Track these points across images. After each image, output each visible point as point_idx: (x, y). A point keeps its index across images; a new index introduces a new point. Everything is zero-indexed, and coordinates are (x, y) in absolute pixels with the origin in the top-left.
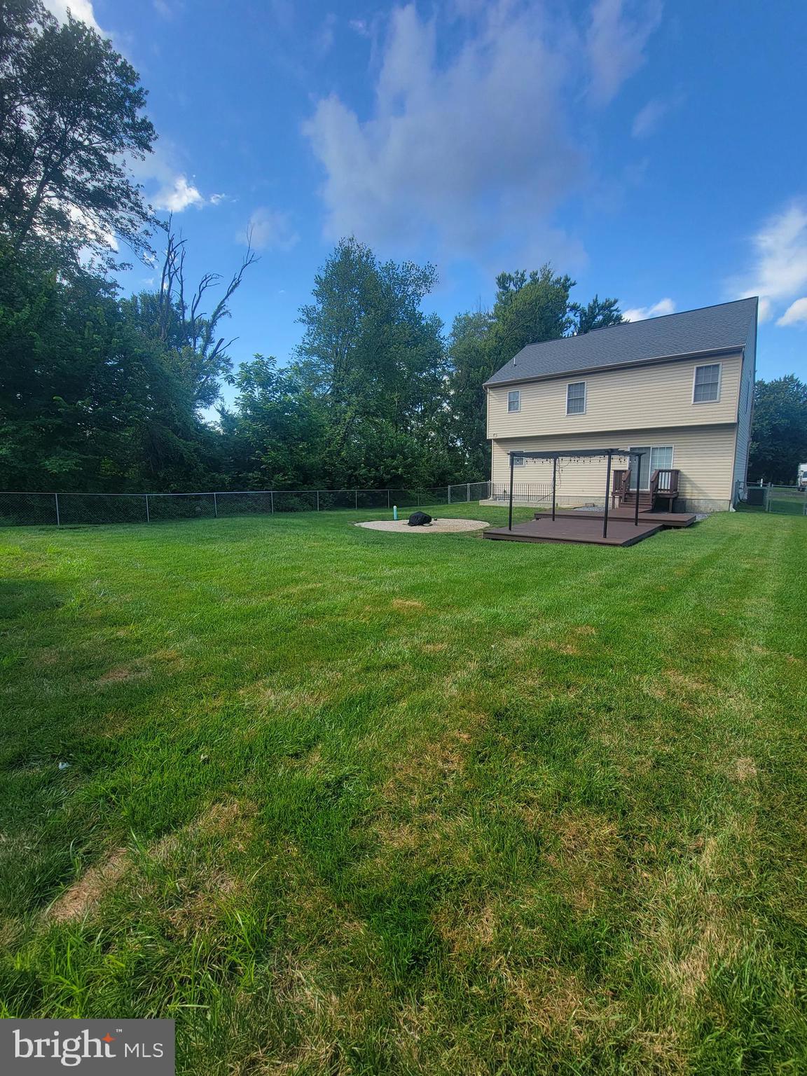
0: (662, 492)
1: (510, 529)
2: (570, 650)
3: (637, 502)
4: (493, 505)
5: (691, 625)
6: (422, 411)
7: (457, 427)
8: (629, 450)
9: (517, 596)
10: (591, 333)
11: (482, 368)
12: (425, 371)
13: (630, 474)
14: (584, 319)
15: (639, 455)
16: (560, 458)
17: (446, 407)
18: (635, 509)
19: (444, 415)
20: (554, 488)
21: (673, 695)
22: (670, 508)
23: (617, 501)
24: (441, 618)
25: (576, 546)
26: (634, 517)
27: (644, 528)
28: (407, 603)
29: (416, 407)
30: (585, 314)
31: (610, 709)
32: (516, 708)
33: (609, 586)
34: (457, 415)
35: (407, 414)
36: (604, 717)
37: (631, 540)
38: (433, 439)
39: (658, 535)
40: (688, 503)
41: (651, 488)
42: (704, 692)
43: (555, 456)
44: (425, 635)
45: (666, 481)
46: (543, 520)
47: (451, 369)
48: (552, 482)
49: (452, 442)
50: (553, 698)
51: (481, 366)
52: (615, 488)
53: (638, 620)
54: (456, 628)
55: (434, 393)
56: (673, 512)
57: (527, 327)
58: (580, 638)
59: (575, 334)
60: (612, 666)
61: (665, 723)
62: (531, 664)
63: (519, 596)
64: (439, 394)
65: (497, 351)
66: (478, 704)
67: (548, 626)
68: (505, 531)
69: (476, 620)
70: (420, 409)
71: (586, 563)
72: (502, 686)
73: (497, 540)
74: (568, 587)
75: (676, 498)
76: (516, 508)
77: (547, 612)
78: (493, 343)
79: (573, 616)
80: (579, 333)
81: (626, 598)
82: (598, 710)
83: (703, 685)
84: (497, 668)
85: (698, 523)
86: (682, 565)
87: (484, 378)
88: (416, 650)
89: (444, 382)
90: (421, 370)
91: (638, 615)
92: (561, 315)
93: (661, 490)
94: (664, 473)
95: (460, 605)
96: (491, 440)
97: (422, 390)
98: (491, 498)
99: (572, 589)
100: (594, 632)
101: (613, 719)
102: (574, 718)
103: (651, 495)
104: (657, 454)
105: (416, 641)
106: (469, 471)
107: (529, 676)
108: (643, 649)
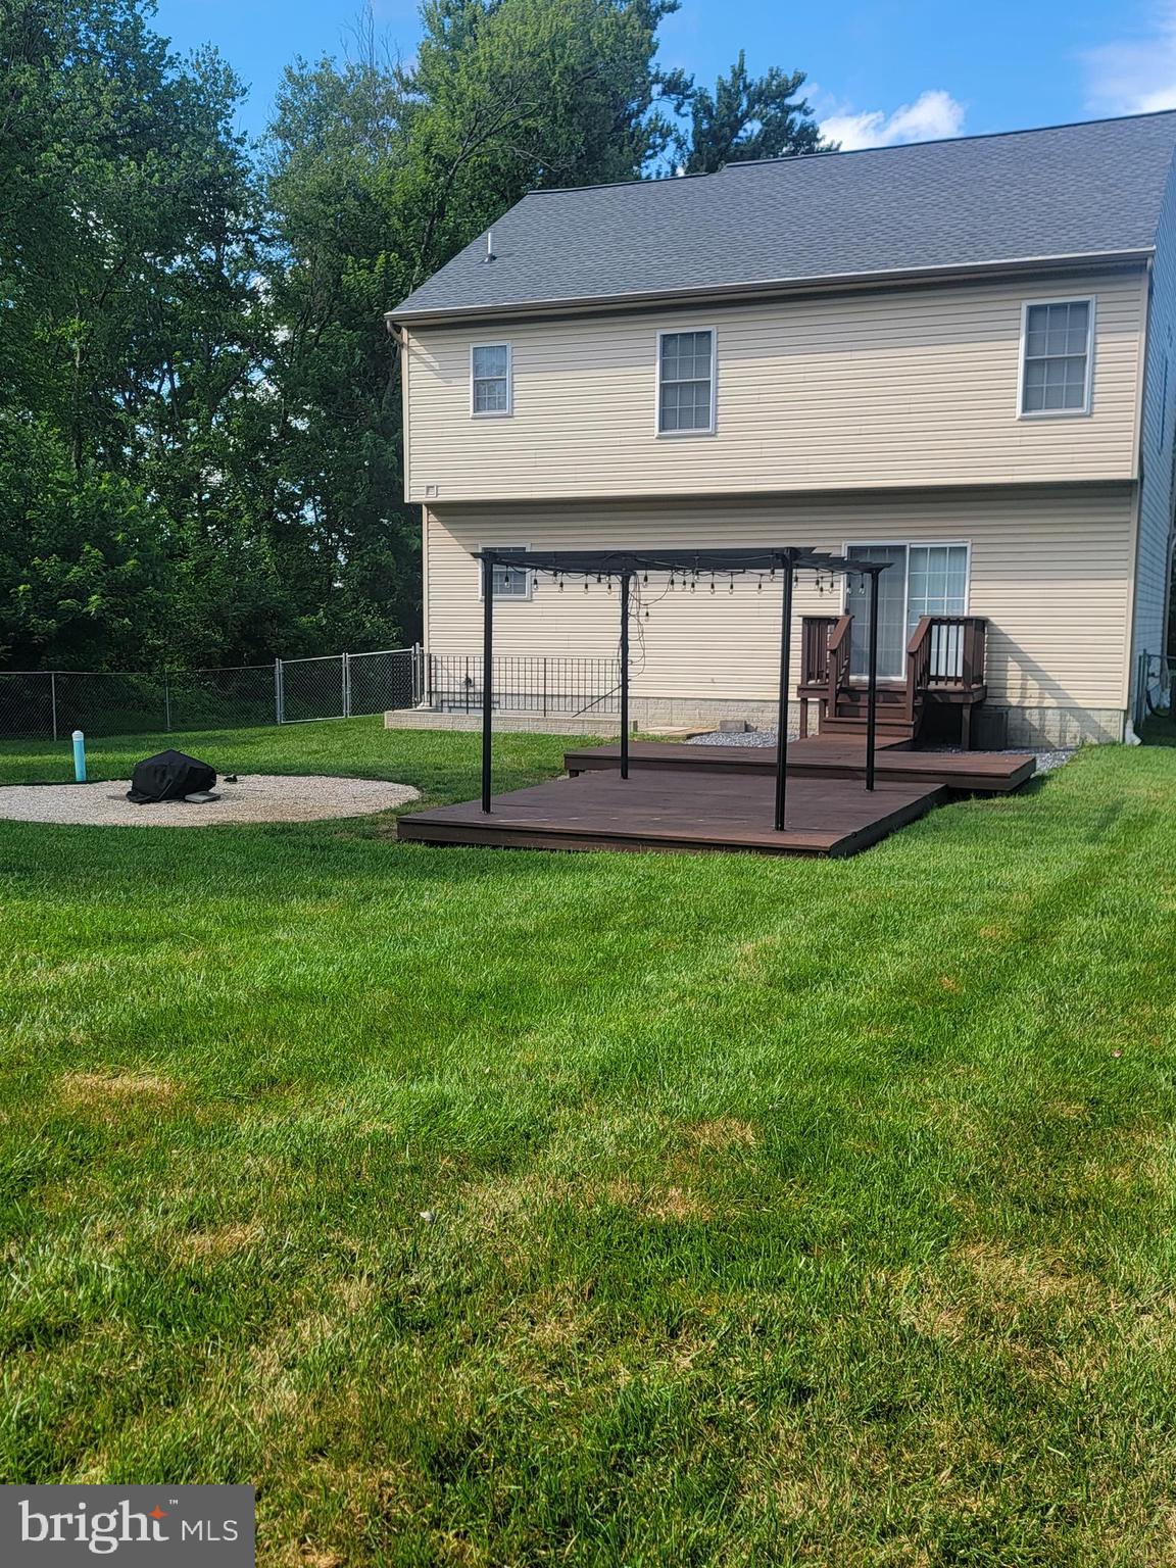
0: (941, 685)
1: (487, 807)
2: (680, 1206)
3: (872, 716)
4: (429, 726)
5: (1031, 1095)
6: (173, 393)
7: (304, 455)
8: (844, 553)
9: (506, 1034)
10: (728, 174)
11: (382, 258)
12: (185, 250)
13: (849, 627)
14: (705, 126)
15: (875, 571)
16: (641, 573)
17: (262, 385)
18: (864, 740)
19: (257, 414)
20: (624, 671)
21: (987, 1322)
22: (965, 737)
23: (813, 712)
24: (244, 1128)
25: (694, 860)
26: (864, 764)
27: (894, 799)
28: (117, 1084)
29: (151, 378)
30: (708, 110)
31: (802, 1393)
32: (502, 1426)
33: (795, 984)
34: (299, 412)
35: (118, 400)
36: (785, 1424)
37: (855, 835)
38: (217, 493)
39: (936, 816)
40: (1013, 720)
41: (908, 673)
42: (1072, 1303)
43: (622, 566)
44: (180, 1197)
45: (952, 650)
46: (591, 778)
47: (276, 253)
48: (617, 653)
49: (288, 509)
50: (624, 1378)
51: (377, 252)
52: (808, 674)
53: (880, 1090)
54: (297, 1162)
55: (217, 331)
56: (974, 746)
57: (528, 131)
58: (709, 1162)
59: (681, 172)
60: (805, 1247)
61: (965, 1418)
62: (554, 1264)
63: (516, 1033)
64: (233, 338)
65: (430, 206)
66: (372, 1430)
67: (609, 1128)
68: (470, 813)
69: (368, 1128)
70: (166, 387)
71: (724, 913)
72: (453, 1360)
73: (443, 844)
74: (673, 994)
75: (978, 706)
76: (506, 738)
77: (603, 1080)
78: (417, 175)
79: (684, 1088)
80: (692, 170)
81: (844, 1020)
82: (764, 1400)
83: (1067, 1283)
84: (438, 1292)
85: (1042, 779)
86: (1000, 909)
87: (394, 293)
88: (146, 1260)
89: (253, 295)
90: (167, 248)
91: (880, 1072)
92: (634, 105)
93: (938, 678)
94: (944, 628)
95: (311, 1076)
96: (417, 507)
97: (172, 318)
98: (424, 705)
99: (681, 999)
100: (750, 1137)
101: (814, 1427)
102: (691, 1441)
103: (910, 694)
104: (926, 566)
105: (149, 1224)
106: (346, 609)
107: (547, 1308)
108: (895, 1181)
